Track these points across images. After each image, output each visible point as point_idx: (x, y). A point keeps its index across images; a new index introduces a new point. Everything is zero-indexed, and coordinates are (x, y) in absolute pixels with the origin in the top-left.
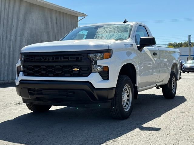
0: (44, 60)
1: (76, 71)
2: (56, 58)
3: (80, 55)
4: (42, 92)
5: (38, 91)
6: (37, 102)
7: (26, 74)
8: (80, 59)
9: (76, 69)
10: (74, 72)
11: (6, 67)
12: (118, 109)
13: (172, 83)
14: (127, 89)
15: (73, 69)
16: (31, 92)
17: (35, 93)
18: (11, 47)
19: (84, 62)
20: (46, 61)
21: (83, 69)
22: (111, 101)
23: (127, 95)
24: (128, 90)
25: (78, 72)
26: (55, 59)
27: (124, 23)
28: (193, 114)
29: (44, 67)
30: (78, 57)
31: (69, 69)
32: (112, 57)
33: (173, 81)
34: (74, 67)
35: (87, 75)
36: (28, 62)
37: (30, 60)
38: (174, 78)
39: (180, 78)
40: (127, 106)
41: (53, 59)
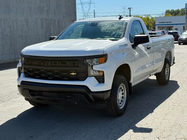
0: (44, 64)
1: (73, 75)
2: (55, 63)
3: (77, 60)
4: (42, 94)
5: (39, 93)
6: (38, 101)
7: (27, 76)
8: (77, 64)
9: (73, 74)
10: (72, 76)
11: (8, 47)
12: (113, 108)
13: (166, 70)
14: (121, 88)
15: (71, 74)
16: (32, 93)
17: (36, 94)
18: (12, 28)
19: (80, 67)
20: (44, 65)
21: (80, 74)
22: (107, 101)
23: (121, 94)
24: (123, 88)
25: (75, 76)
26: (53, 64)
27: (119, 19)
29: (43, 70)
30: (75, 63)
31: (66, 74)
32: (107, 61)
33: (167, 68)
34: (71, 71)
35: (84, 79)
36: (28, 64)
37: (30, 63)
38: (167, 65)
39: (174, 63)
40: (122, 103)
41: (52, 64)
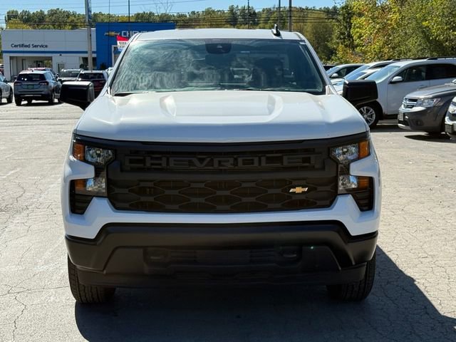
0: (203, 165)
1: (299, 194)
2: (244, 160)
8: (313, 162)
9: (298, 190)
10: (293, 198)
15: (292, 190)
21: (320, 188)
26: (240, 165)
28: (455, 222)
29: (201, 185)
30: (310, 158)
31: (279, 191)
34: (294, 183)
37: (148, 165)
41: (236, 163)
